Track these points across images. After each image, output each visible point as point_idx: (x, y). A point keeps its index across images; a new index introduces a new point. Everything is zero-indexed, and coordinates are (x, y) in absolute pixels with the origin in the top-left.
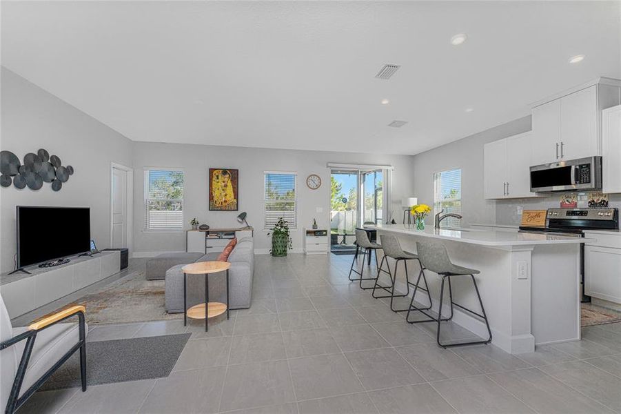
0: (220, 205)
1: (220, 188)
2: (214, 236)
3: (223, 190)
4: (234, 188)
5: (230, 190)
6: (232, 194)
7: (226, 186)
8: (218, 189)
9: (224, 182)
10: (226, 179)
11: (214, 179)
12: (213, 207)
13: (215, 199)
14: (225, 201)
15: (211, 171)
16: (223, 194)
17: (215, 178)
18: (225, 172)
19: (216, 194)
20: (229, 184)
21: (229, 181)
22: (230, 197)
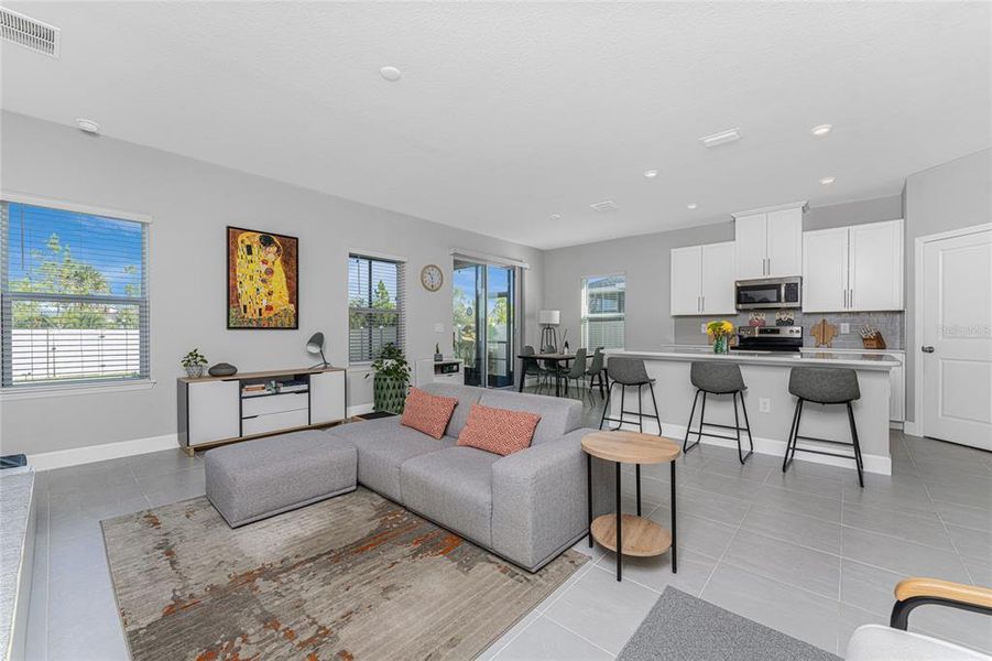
0: (257, 316)
1: (256, 277)
2: (256, 389)
3: (264, 281)
4: (288, 278)
5: (279, 281)
6: (285, 292)
7: (270, 272)
8: (251, 278)
9: (265, 262)
10: (271, 257)
11: (240, 253)
12: (238, 318)
13: (244, 301)
14: (269, 308)
15: (232, 233)
16: (264, 291)
17: (242, 251)
18: (267, 240)
19: (246, 290)
20: (279, 268)
21: (278, 262)
22: (281, 300)
